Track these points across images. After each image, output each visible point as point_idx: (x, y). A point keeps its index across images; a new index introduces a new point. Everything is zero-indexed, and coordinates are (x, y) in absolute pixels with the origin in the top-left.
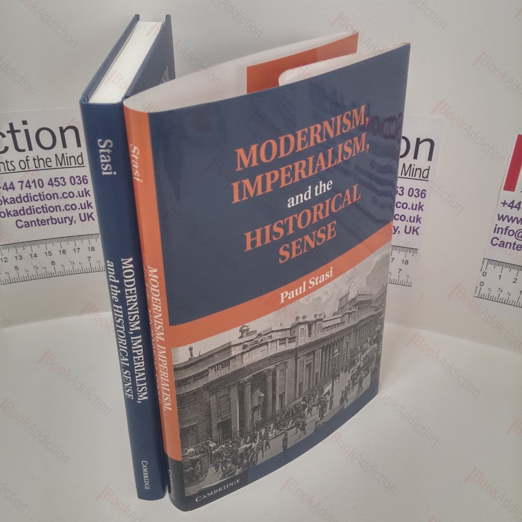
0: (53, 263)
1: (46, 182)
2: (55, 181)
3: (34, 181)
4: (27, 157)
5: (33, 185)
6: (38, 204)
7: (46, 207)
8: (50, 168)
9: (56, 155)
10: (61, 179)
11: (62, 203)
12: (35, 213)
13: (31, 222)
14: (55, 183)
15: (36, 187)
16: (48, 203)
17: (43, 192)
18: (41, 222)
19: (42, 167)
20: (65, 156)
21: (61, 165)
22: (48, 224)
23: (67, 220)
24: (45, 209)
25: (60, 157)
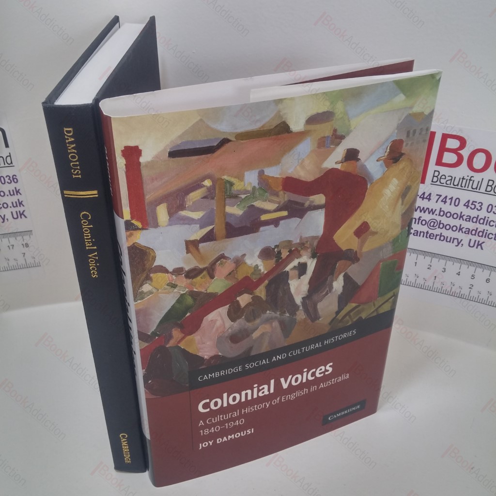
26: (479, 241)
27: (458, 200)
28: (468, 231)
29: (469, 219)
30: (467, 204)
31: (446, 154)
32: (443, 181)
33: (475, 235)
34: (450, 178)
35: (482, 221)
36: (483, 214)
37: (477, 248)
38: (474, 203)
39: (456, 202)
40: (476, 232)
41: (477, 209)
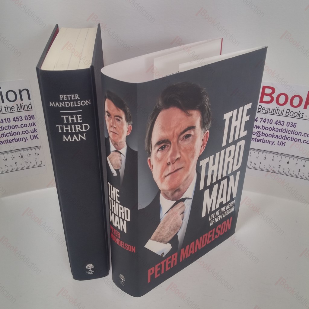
0: (16, 163)
1: (12, 119)
2: (17, 119)
3: (5, 119)
4: (1, 106)
5: (4, 121)
6: (8, 131)
7: (12, 133)
8: (14, 112)
9: (17, 105)
10: (20, 117)
11: (20, 130)
12: (5, 136)
13: (4, 141)
14: (16, 120)
15: (6, 122)
16: (13, 131)
17: (10, 125)
18: (9, 141)
19: (9, 111)
20: (22, 105)
21: (20, 110)
22: (13, 142)
23: (23, 139)
24: (11, 134)
25: (19, 105)
26: (283, 142)
27: (271, 121)
28: (277, 137)
29: (278, 130)
30: (276, 123)
31: (265, 97)
32: (264, 111)
33: (281, 138)
34: (267, 109)
35: (284, 131)
36: (284, 127)
37: (282, 145)
38: (280, 122)
39: (271, 122)
40: (281, 137)
41: (282, 125)
